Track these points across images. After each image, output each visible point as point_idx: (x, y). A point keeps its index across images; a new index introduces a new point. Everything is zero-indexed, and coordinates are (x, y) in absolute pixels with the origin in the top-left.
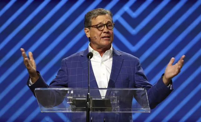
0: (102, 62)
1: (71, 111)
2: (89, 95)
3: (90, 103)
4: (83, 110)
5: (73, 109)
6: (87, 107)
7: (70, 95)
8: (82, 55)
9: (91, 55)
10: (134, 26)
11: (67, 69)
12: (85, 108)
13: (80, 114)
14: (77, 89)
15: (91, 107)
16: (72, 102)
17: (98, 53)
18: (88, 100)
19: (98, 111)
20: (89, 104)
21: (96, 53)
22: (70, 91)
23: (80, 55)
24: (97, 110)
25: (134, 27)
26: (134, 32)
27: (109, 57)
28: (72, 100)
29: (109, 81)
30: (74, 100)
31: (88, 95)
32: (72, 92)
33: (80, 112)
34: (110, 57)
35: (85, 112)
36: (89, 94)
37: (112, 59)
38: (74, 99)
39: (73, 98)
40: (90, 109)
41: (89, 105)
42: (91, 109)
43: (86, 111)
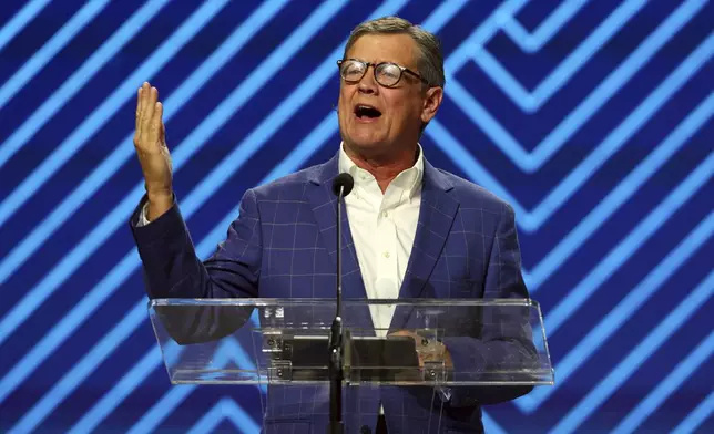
0: (384, 211)
1: (276, 382)
2: (338, 322)
3: (342, 353)
4: (320, 376)
5: (283, 371)
6: (331, 364)
7: (273, 322)
8: (316, 180)
9: (347, 183)
10: (530, 83)
11: (260, 222)
12: (325, 368)
13: (310, 390)
14: (297, 302)
15: (347, 364)
16: (279, 347)
17: (370, 176)
18: (337, 339)
19: (370, 380)
20: (338, 354)
21: (364, 178)
22: (273, 309)
23: (309, 179)
24: (367, 375)
25: (530, 85)
26: (529, 101)
27: (407, 193)
28: (279, 341)
29: (403, 278)
30: (285, 342)
31: (335, 324)
32: (280, 314)
33: (307, 382)
34: (413, 196)
35: (327, 384)
36: (339, 319)
37: (418, 202)
38: (287, 337)
39: (284, 332)
40: (341, 370)
41: (338, 358)
42: (346, 374)
43: (331, 379)
